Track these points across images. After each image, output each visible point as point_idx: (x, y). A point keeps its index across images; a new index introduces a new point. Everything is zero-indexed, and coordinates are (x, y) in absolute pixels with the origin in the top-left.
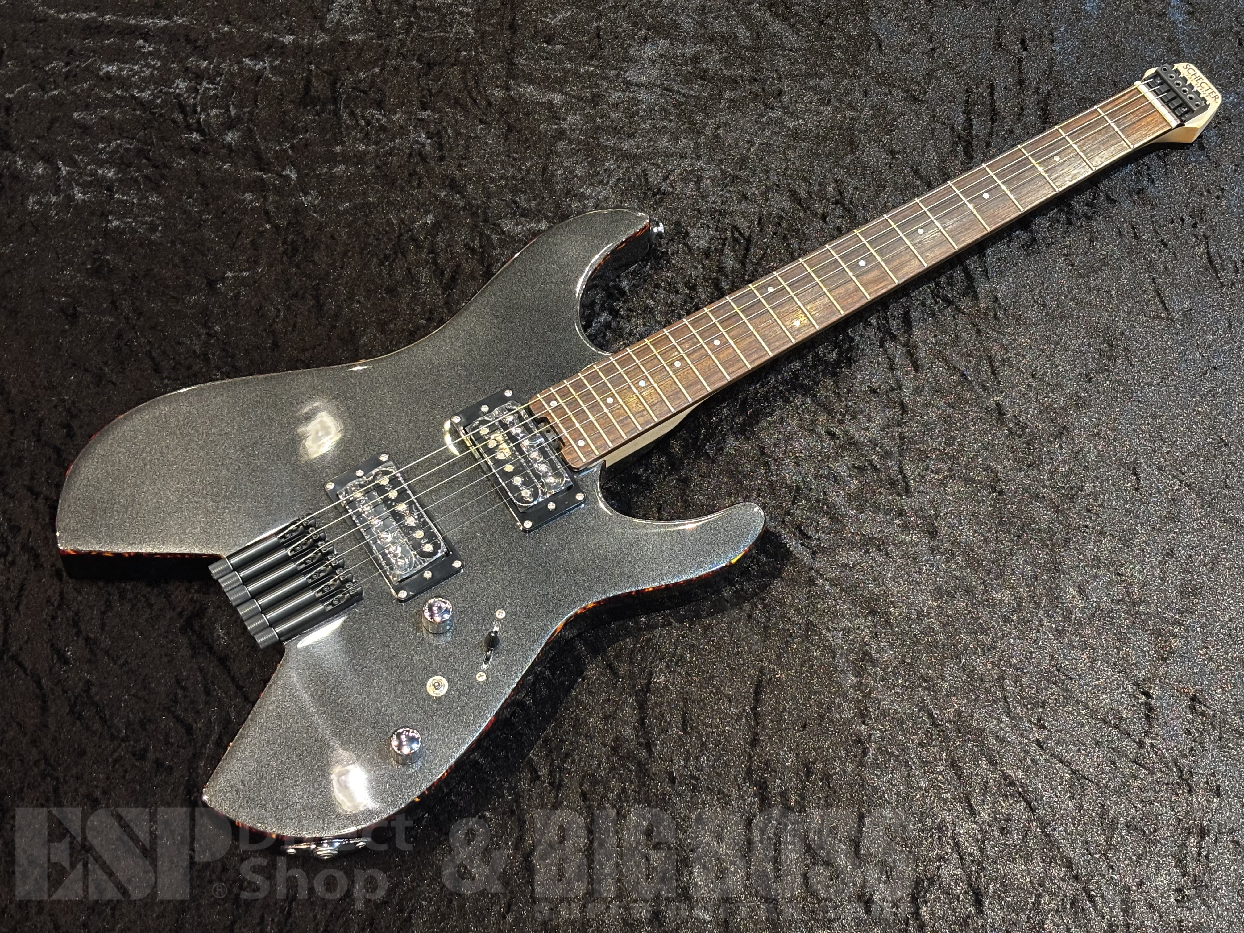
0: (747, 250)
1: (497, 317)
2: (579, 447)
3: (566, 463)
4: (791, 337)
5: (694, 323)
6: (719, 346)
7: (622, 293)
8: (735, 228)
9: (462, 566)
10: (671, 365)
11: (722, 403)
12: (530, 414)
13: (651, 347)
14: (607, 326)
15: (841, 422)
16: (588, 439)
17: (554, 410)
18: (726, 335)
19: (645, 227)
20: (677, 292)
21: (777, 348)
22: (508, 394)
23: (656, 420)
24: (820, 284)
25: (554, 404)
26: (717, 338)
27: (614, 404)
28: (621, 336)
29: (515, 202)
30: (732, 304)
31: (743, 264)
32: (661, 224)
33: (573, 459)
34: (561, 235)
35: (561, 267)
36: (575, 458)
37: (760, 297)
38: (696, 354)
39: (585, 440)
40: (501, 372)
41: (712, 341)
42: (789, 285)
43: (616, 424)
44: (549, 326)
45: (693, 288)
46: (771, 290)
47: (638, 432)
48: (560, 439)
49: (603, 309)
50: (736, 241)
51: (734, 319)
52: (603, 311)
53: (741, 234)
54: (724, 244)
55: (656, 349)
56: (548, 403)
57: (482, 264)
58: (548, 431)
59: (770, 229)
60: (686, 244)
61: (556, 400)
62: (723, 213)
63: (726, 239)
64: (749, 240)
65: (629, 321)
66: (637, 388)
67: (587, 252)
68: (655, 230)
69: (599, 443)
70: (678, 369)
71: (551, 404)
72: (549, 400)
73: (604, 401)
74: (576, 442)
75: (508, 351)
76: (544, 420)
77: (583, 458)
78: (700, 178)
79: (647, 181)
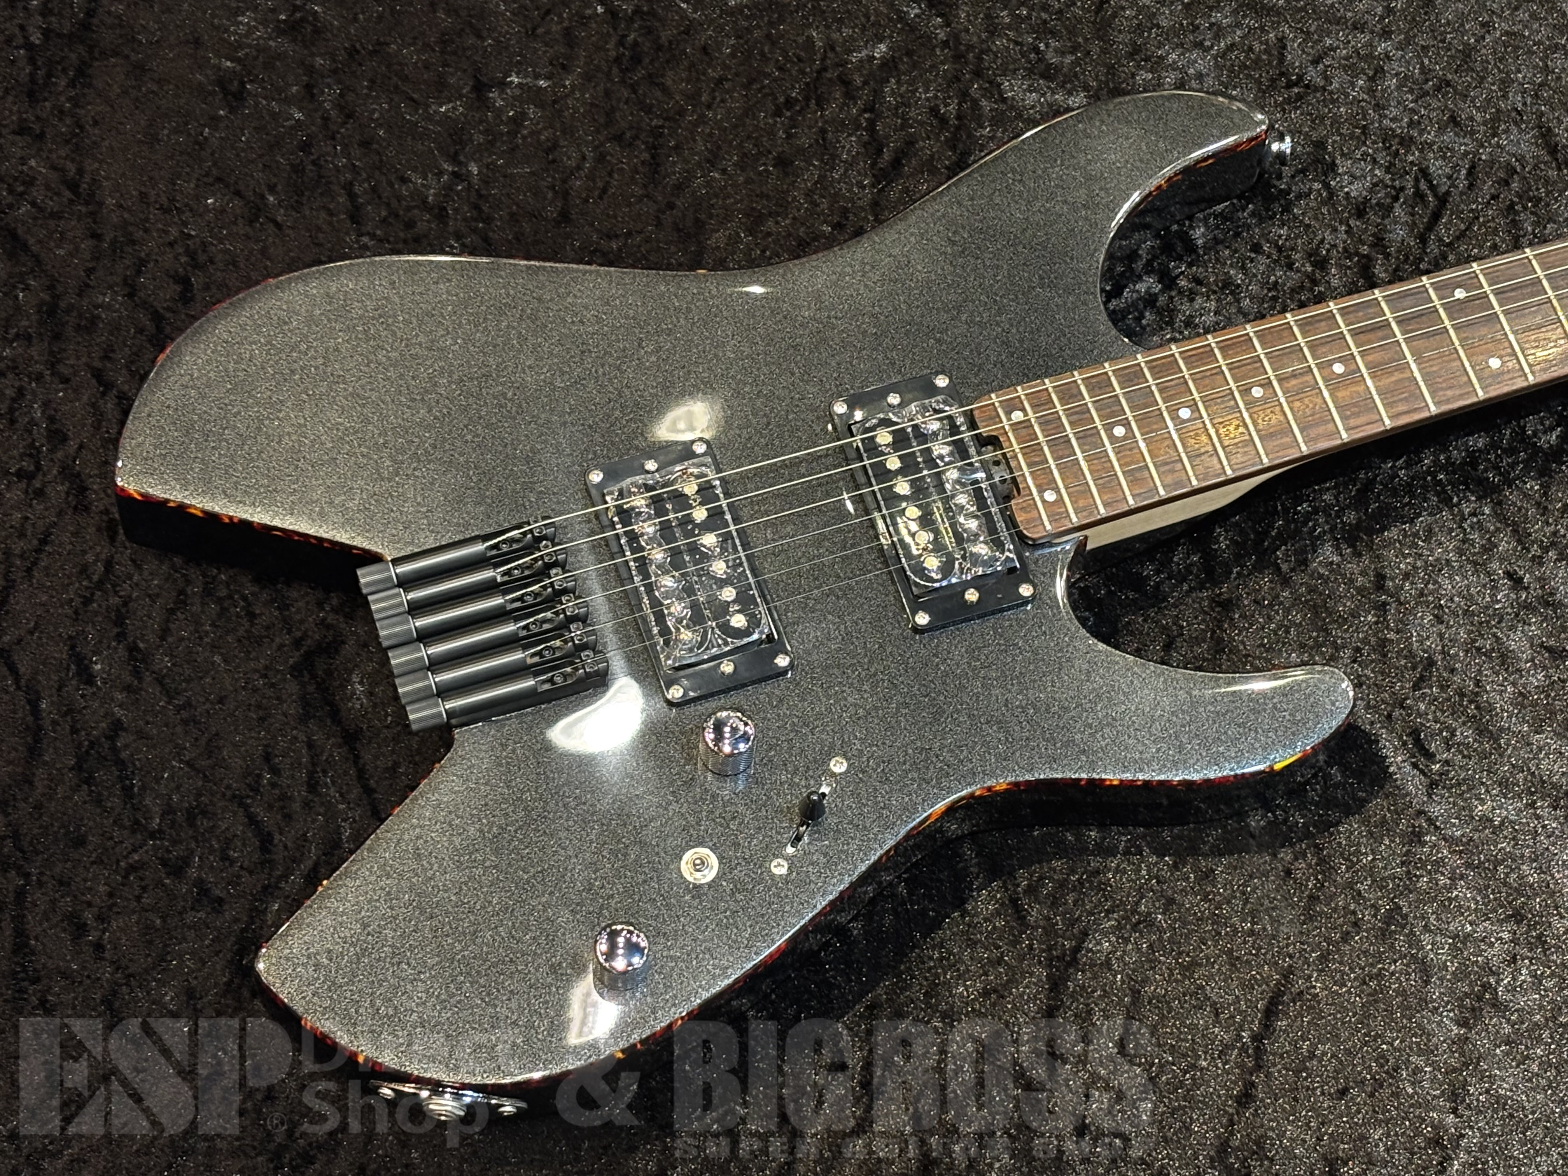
0: (1436, 217)
1: (954, 243)
2: (1044, 501)
3: (1015, 525)
4: (1477, 386)
5: (1304, 325)
6: (1340, 375)
7: (1190, 247)
8: (1424, 173)
9: (791, 666)
10: (1245, 391)
11: (1325, 482)
12: (973, 425)
13: (1216, 351)
14: (1150, 300)
15: (1538, 561)
16: (1063, 491)
17: (1015, 426)
18: (1358, 359)
19: (1256, 138)
20: (1290, 266)
21: (1448, 401)
22: (942, 382)
23: (1195, 482)
24: (1555, 302)
25: (1017, 416)
26: (1340, 360)
27: (1125, 438)
28: (1171, 323)
29: (1037, 50)
30: (1383, 304)
31: (1423, 240)
32: (1288, 139)
33: (1028, 521)
34: (1103, 122)
35: (1089, 178)
36: (1034, 520)
37: (1437, 302)
38: (1294, 382)
39: (1058, 492)
40: (938, 341)
41: (1331, 363)
42: (1497, 293)
43: (1120, 474)
44: (1041, 278)
45: (1321, 264)
46: (1460, 294)
47: (1156, 499)
48: (1014, 480)
49: (1149, 269)
50: (1419, 195)
51: (1380, 334)
52: (1148, 273)
53: (1432, 187)
54: (1396, 199)
55: (1225, 358)
56: (1008, 414)
57: (954, 148)
58: (997, 463)
59: (1487, 187)
60: (1327, 186)
61: (1023, 410)
62: (1407, 142)
63: (1402, 189)
64: (1443, 200)
65: (1192, 300)
66: (1172, 419)
67: (1141, 161)
68: (1275, 147)
69: (1081, 503)
70: (1257, 400)
71: (1013, 416)
72: (1011, 406)
73: (1109, 428)
74: (1041, 491)
75: (959, 308)
76: (993, 441)
77: (1047, 523)
78: (1380, 71)
79: (1282, 58)
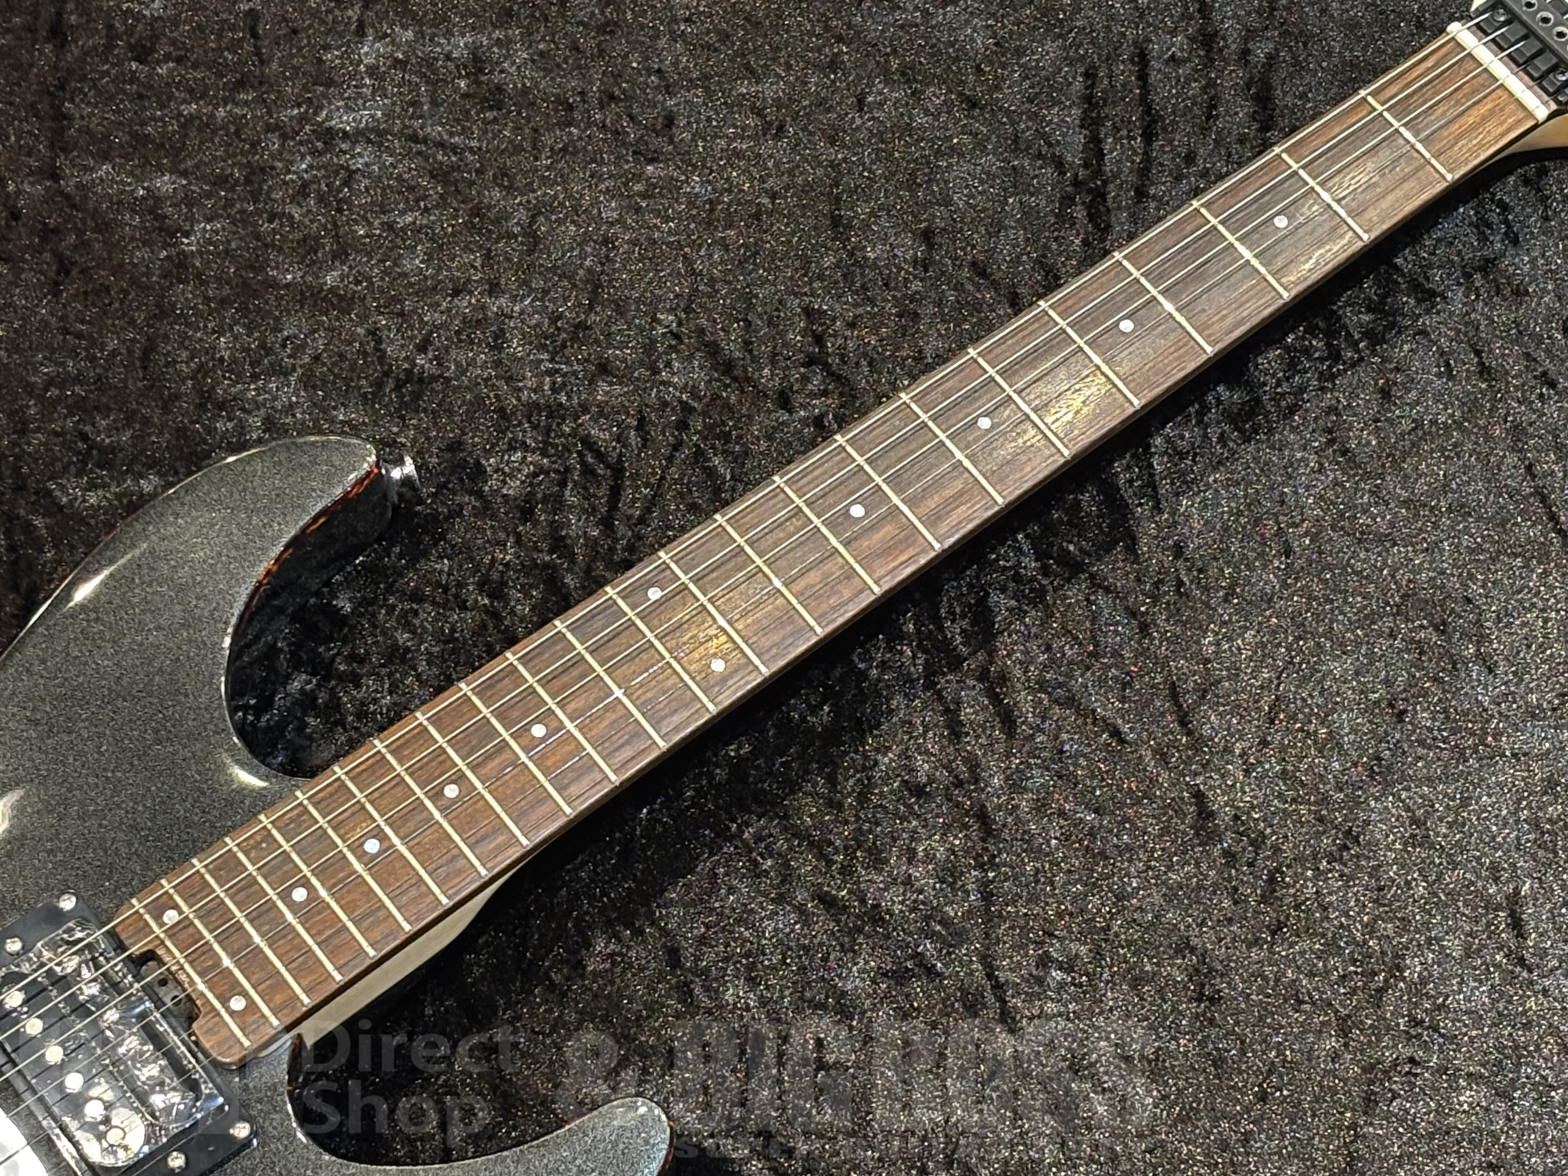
0: (615, 493)
1: (37, 723)
2: (232, 1013)
3: (207, 1055)
4: (705, 700)
5: (485, 692)
6: (543, 739)
7: (338, 620)
8: (588, 443)
10: (437, 795)
11: (576, 857)
12: (121, 947)
13: (389, 757)
14: (307, 701)
15: (847, 871)
16: (252, 992)
17: (173, 932)
18: (558, 712)
19: (368, 474)
20: (463, 607)
21: (676, 729)
22: (68, 903)
23: (407, 927)
24: (766, 569)
25: (171, 917)
26: (537, 721)
27: (308, 901)
28: (341, 723)
29: (84, 437)
30: (569, 636)
31: (607, 524)
32: (408, 460)
33: (219, 1044)
34: (177, 515)
35: (181, 589)
36: (227, 1039)
37: (631, 614)
38: (492, 764)
39: (245, 994)
40: (50, 852)
41: (527, 728)
42: (696, 580)
43: (315, 948)
44: (156, 731)
45: (497, 592)
46: (654, 594)
47: (368, 962)
48: (188, 996)
49: (297, 665)
50: (588, 471)
51: (575, 673)
52: (297, 668)
53: (600, 456)
54: (563, 484)
55: (401, 762)
56: (158, 918)
57: (16, 588)
58: (163, 982)
59: (663, 438)
60: (480, 495)
61: (176, 907)
62: (555, 412)
63: (567, 470)
64: (618, 471)
65: (358, 686)
66: (359, 858)
67: (237, 548)
68: (396, 474)
69: (278, 999)
70: (454, 801)
71: (165, 919)
72: (158, 910)
73: (285, 896)
74: (225, 1002)
75: (65, 803)
76: (150, 958)
77: (243, 1040)
78: (500, 335)
79: (382, 357)
